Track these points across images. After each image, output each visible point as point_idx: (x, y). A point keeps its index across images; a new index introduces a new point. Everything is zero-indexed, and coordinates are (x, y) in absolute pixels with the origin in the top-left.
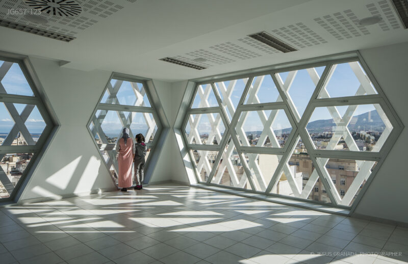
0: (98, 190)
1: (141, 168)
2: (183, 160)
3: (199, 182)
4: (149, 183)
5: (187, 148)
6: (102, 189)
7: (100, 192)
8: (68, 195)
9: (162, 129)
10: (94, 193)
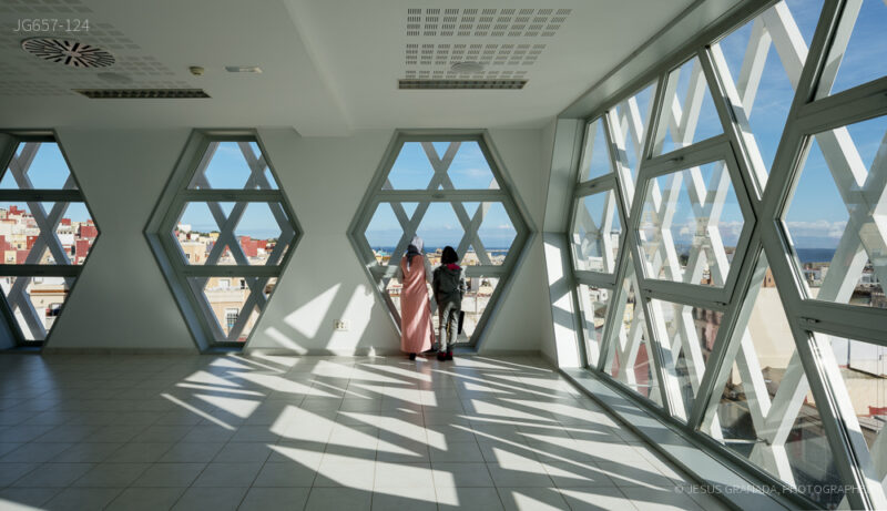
0: (369, 349)
1: (451, 317)
2: (551, 306)
3: (586, 365)
4: (480, 351)
5: (573, 279)
6: (376, 349)
7: (372, 354)
8: (318, 352)
9: (526, 234)
10: (361, 353)
